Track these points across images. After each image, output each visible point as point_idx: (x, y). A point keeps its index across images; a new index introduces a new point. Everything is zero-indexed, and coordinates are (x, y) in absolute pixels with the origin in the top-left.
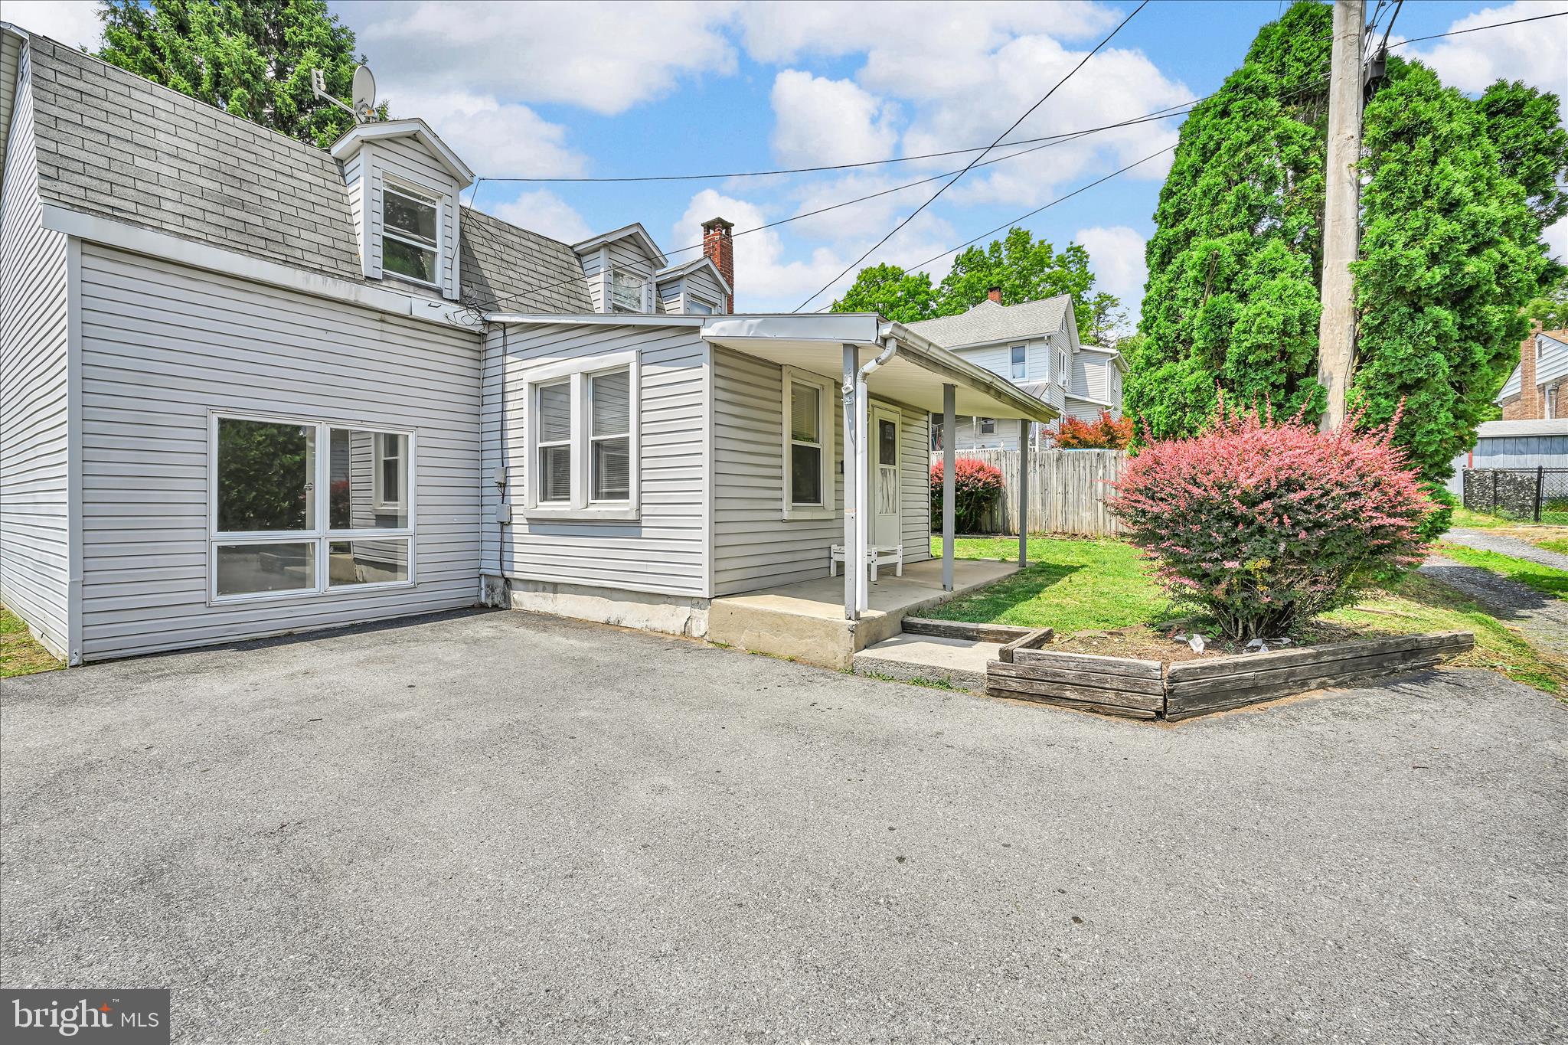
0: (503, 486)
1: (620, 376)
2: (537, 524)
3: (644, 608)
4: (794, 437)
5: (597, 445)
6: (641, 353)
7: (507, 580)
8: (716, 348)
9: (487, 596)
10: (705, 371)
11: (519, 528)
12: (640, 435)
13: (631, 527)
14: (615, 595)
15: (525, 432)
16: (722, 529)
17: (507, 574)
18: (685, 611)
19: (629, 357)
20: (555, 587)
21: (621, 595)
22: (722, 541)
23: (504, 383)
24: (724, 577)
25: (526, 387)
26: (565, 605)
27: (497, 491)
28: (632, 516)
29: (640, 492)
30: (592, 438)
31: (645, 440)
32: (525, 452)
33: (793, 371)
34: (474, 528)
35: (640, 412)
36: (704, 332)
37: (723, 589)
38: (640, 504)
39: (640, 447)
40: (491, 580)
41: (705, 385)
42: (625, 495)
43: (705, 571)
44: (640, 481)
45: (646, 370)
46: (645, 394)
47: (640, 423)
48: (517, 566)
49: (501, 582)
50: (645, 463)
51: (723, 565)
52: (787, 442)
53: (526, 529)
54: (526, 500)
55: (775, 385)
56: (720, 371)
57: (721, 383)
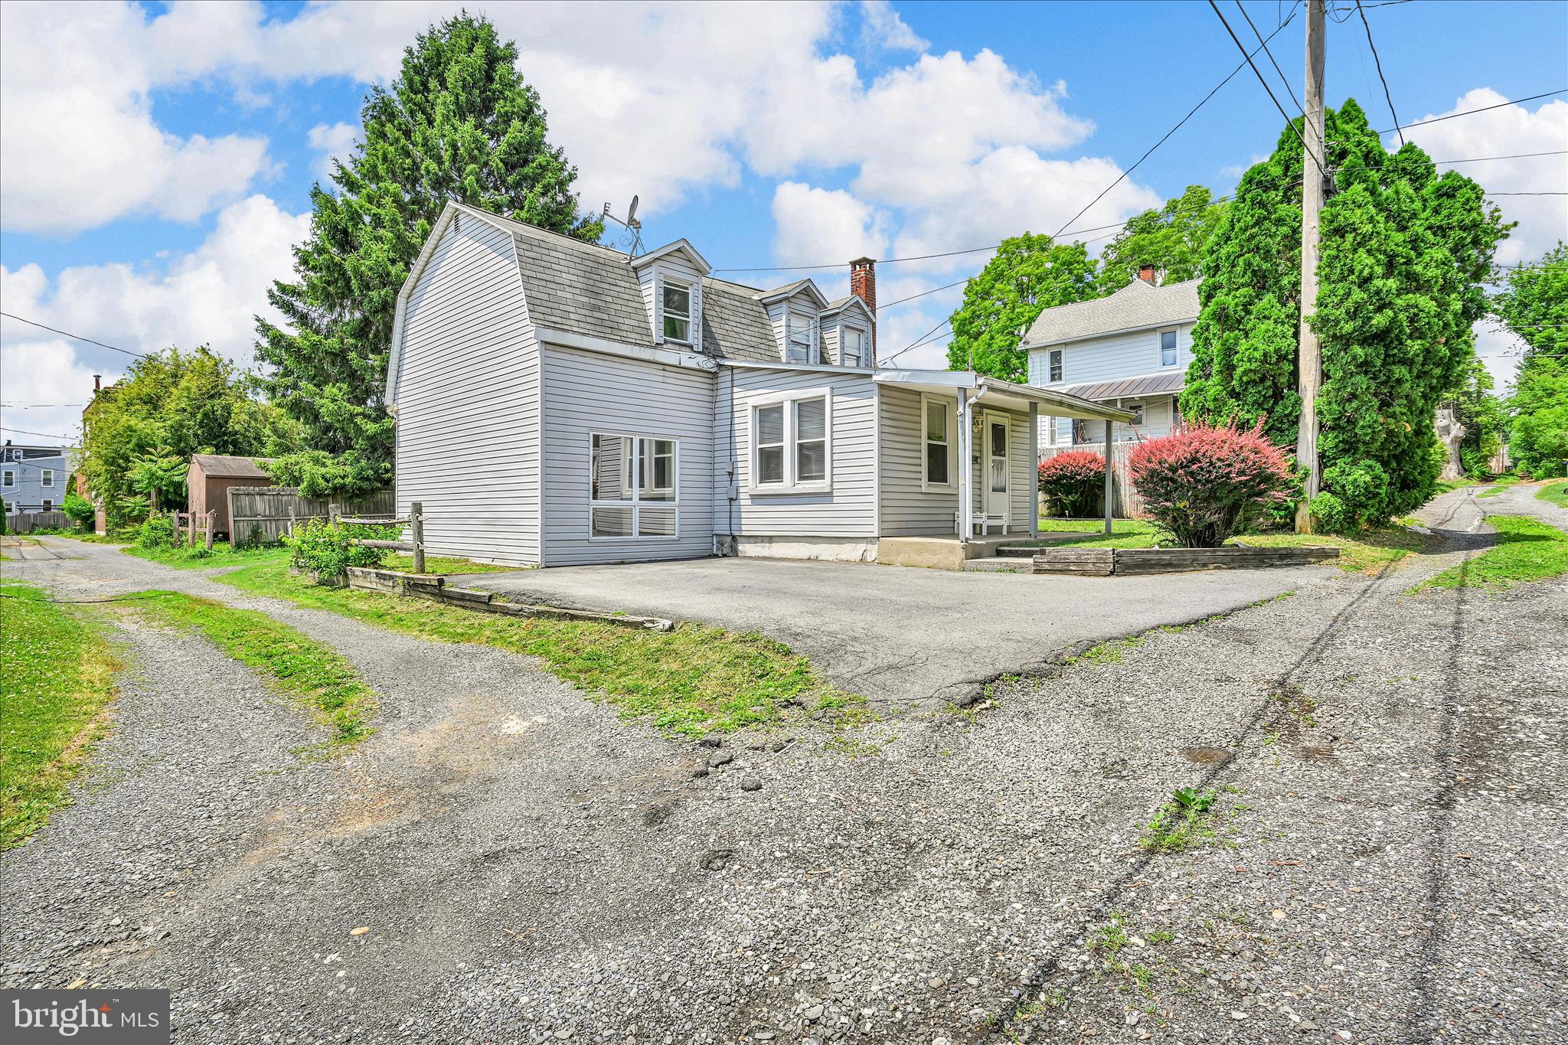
0: (731, 474)
1: (819, 402)
2: (756, 498)
3: (835, 547)
4: (929, 438)
5: (801, 446)
6: (832, 389)
7: (734, 538)
8: (882, 386)
9: (718, 549)
10: (875, 400)
11: (745, 501)
12: (832, 439)
13: (827, 496)
14: (816, 540)
15: (750, 438)
16: (886, 496)
17: (736, 533)
18: (862, 547)
19: (825, 391)
20: (771, 539)
21: (819, 540)
22: (886, 503)
23: (732, 405)
24: (886, 525)
25: (750, 409)
26: (777, 550)
27: (728, 478)
28: (828, 490)
29: (832, 475)
30: (797, 442)
31: (835, 443)
32: (750, 451)
33: (930, 395)
34: (708, 503)
35: (832, 425)
36: (875, 378)
37: (886, 532)
38: (832, 482)
39: (832, 446)
40: (721, 538)
41: (875, 409)
42: (822, 477)
43: (875, 521)
44: (832, 468)
45: (836, 399)
46: (835, 414)
47: (832, 432)
48: (744, 528)
49: (729, 539)
50: (835, 457)
51: (886, 518)
52: (925, 442)
53: (749, 502)
54: (750, 483)
55: (917, 405)
56: (885, 400)
57: (884, 407)
